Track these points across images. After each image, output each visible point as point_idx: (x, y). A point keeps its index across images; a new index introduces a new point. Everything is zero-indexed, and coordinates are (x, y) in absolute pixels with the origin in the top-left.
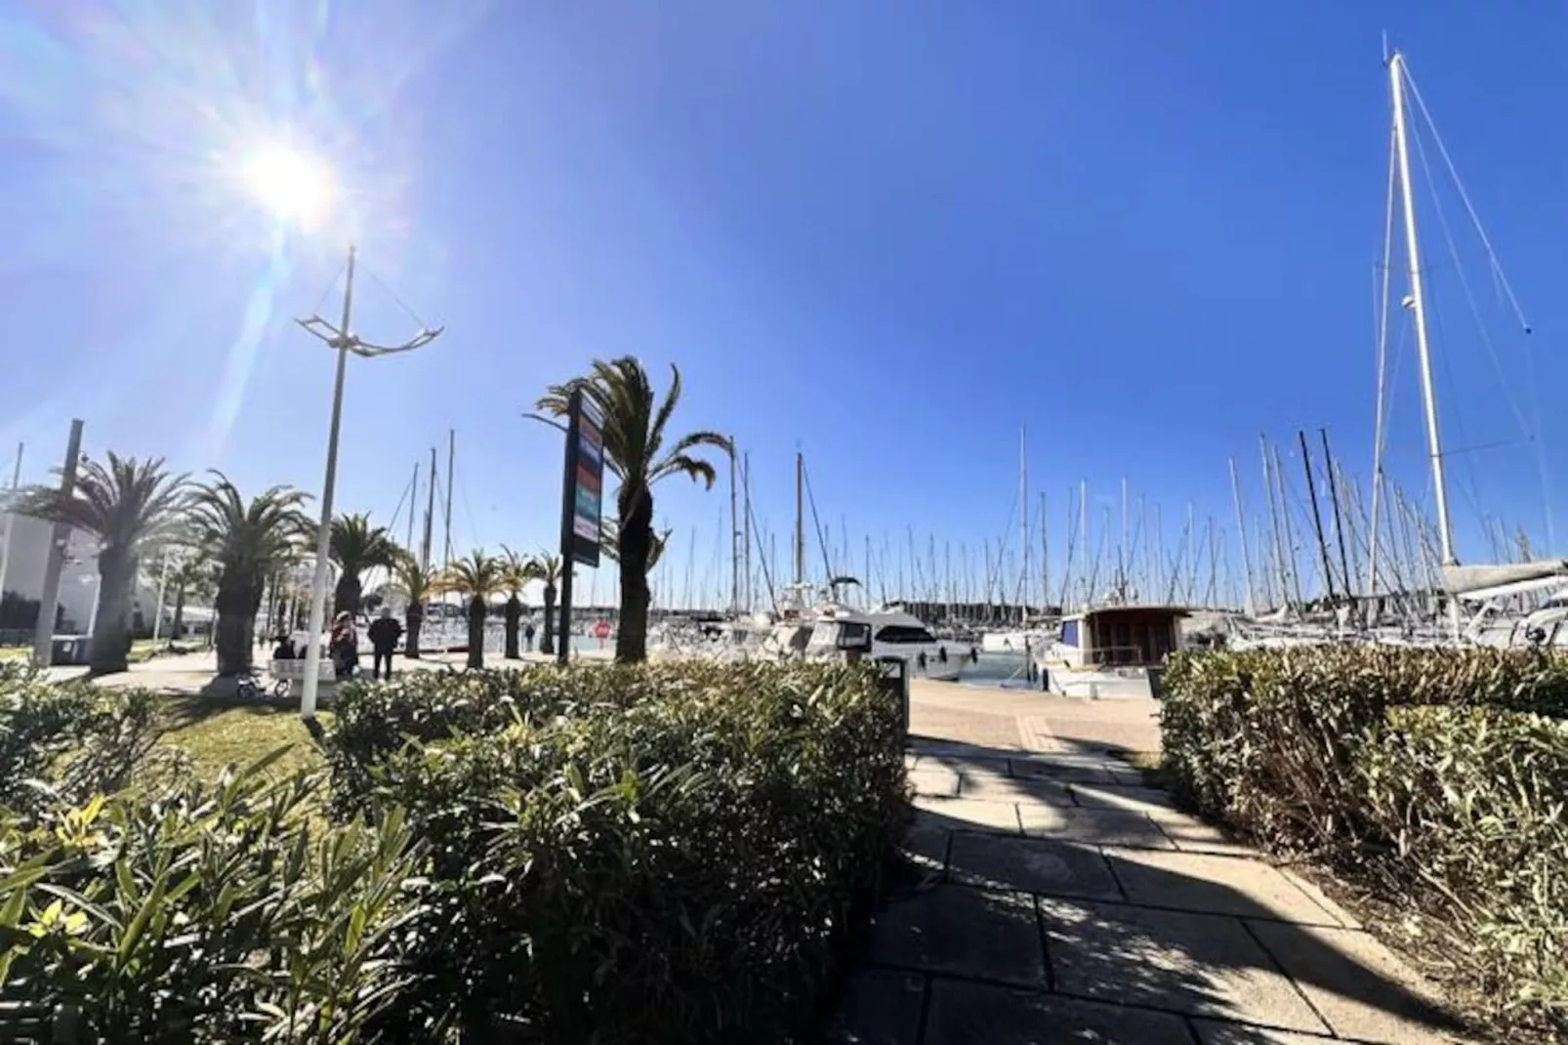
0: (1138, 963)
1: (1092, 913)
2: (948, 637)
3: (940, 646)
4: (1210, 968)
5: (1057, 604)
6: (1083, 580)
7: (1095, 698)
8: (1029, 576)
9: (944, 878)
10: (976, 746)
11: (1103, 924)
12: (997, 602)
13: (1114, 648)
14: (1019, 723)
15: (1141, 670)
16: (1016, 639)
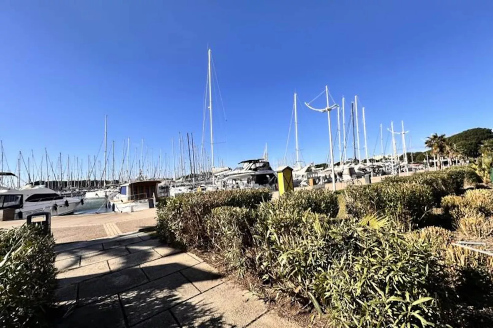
0: (155, 300)
1: (139, 291)
2: (68, 196)
3: (65, 200)
4: (174, 290)
5: (117, 179)
6: (127, 171)
7: (132, 211)
8: (107, 170)
9: (76, 306)
10: (87, 241)
11: (143, 293)
12: (92, 179)
13: (138, 194)
14: (105, 227)
15: (146, 200)
16: (101, 193)
